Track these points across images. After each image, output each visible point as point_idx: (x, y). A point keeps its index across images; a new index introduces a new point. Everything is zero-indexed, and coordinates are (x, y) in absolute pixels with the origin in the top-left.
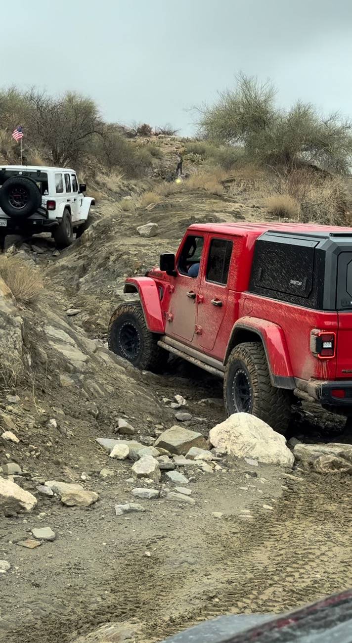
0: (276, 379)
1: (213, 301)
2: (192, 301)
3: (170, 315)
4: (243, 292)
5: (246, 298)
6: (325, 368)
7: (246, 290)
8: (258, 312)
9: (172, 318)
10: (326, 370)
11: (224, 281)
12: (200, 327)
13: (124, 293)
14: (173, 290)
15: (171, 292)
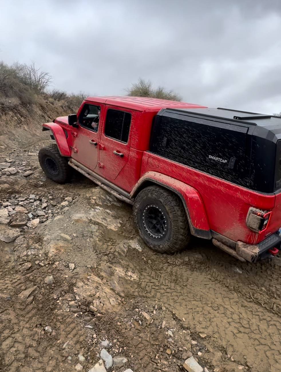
0: (197, 231)
1: (115, 152)
2: (94, 147)
3: (76, 149)
4: (145, 151)
5: (150, 157)
6: (257, 237)
7: (148, 150)
8: (165, 171)
9: (77, 151)
10: (257, 238)
11: (125, 140)
12: (102, 164)
13: (43, 131)
14: (77, 135)
15: (75, 136)
